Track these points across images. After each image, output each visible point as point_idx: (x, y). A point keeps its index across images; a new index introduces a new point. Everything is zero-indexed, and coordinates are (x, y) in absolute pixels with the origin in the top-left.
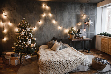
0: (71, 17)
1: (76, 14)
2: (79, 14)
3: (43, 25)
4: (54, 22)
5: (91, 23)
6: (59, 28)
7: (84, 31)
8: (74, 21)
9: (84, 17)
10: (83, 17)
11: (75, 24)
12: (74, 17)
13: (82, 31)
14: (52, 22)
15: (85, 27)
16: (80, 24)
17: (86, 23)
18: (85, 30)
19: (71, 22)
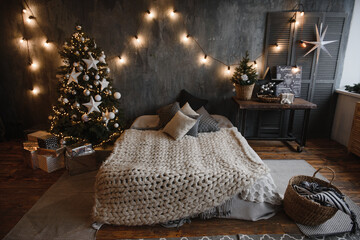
0: (249, 21)
1: (265, 10)
2: (279, 9)
3: (147, 49)
4: (185, 39)
5: (323, 43)
6: (204, 60)
7: (294, 76)
8: (257, 35)
9: (299, 19)
10: (294, 21)
11: (261, 46)
12: (261, 23)
13: (283, 74)
14: (178, 40)
15: (300, 61)
16: (278, 48)
17: (304, 45)
18: (295, 70)
19: (245, 40)
